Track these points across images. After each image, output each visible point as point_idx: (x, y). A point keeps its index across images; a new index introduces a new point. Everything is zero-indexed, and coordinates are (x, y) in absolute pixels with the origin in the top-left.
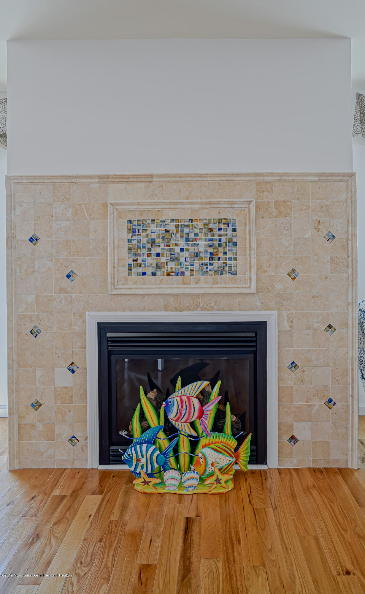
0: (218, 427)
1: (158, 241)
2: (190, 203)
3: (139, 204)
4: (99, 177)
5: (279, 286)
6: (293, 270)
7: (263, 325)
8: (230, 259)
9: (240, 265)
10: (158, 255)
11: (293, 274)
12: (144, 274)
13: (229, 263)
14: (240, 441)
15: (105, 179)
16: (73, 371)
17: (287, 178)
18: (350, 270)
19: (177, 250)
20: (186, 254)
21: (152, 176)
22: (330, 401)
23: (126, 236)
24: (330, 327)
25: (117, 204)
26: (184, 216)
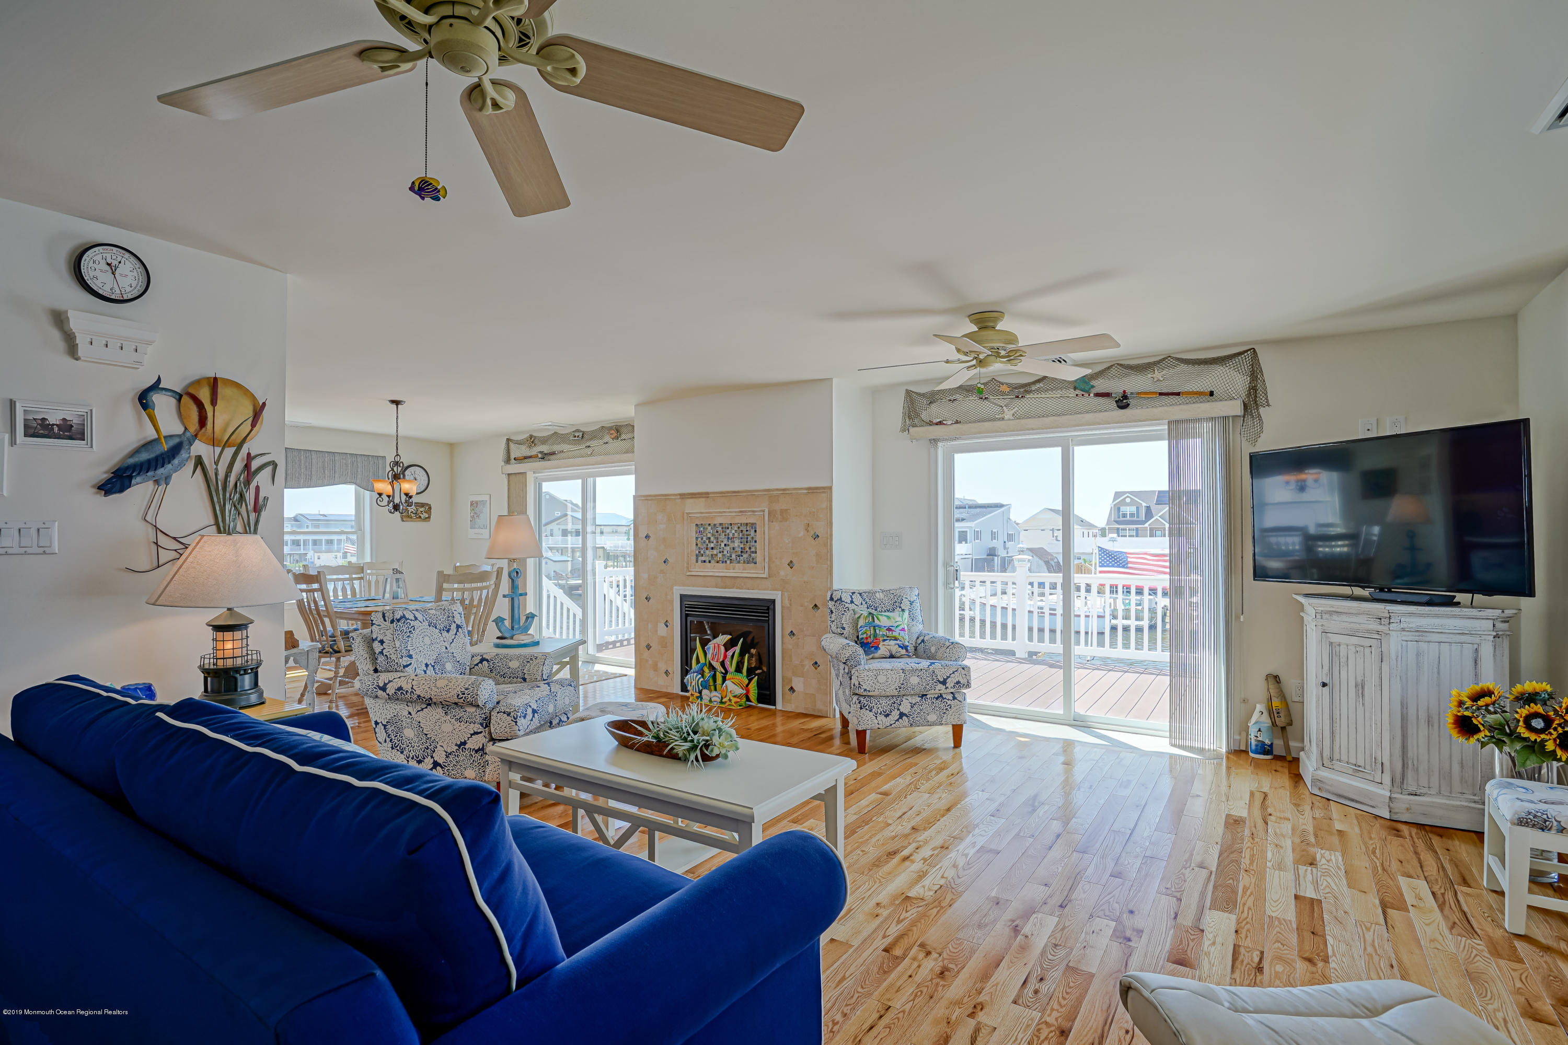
0: (739, 670)
1: (712, 539)
2: (730, 512)
3: (701, 513)
4: (680, 495)
5: (782, 573)
6: (791, 562)
7: (773, 601)
8: (753, 552)
9: (759, 557)
10: (712, 548)
11: (791, 564)
12: (705, 561)
13: (753, 555)
14: (750, 681)
15: (683, 496)
16: (667, 626)
17: (788, 492)
18: (829, 562)
19: (723, 545)
20: (728, 548)
21: (708, 493)
22: (816, 663)
23: (694, 535)
24: (816, 605)
25: (690, 513)
26: (726, 521)
